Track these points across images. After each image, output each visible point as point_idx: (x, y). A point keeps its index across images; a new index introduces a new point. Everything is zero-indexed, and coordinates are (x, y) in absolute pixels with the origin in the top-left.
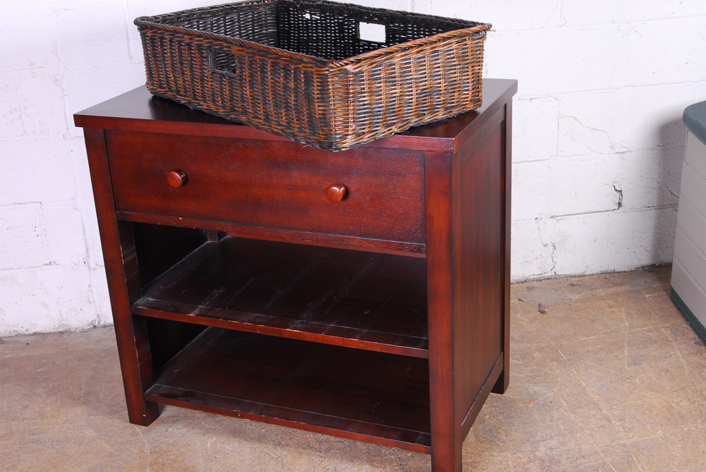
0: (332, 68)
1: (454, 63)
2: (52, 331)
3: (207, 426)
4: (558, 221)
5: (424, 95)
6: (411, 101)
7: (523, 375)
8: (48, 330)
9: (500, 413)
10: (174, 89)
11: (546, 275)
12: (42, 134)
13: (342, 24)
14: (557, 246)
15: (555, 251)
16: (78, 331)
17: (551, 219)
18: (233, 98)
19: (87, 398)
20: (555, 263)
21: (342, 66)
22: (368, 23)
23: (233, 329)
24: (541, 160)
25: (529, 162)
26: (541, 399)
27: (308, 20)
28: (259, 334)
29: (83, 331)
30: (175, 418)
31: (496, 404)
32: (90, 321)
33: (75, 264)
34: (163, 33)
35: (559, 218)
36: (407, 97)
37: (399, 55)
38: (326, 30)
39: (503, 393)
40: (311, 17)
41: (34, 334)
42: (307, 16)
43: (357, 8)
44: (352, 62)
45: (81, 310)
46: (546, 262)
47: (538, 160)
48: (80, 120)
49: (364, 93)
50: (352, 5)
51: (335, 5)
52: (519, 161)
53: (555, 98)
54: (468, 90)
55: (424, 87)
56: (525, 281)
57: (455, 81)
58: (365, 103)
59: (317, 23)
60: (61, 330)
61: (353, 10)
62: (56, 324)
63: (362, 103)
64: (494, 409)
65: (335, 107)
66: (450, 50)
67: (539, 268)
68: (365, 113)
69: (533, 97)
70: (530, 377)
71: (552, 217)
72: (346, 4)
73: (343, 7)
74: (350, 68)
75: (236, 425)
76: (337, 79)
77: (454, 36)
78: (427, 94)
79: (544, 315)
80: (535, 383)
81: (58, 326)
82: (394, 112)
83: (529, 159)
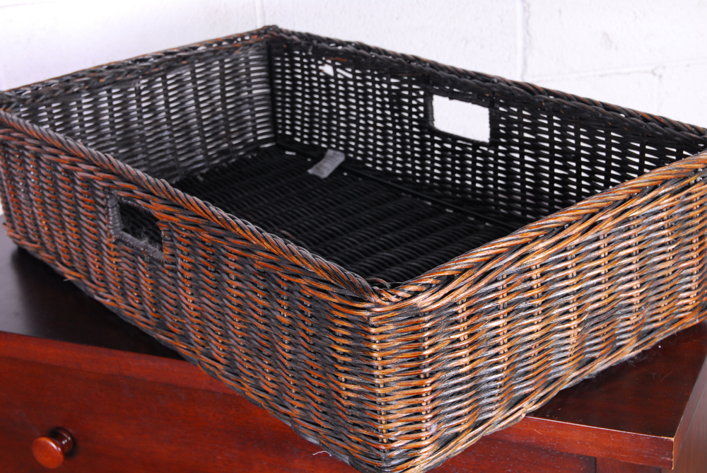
0: (378, 305)
1: (663, 241)
5: (596, 320)
6: (566, 341)
10: (52, 250)
13: (399, 95)
18: (160, 302)
21: (405, 299)
22: (451, 99)
27: (327, 77)
34: (22, 139)
36: (558, 335)
37: (542, 245)
38: (365, 100)
40: (336, 73)
42: (328, 69)
43: (428, 69)
44: (429, 286)
49: (460, 349)
50: (417, 59)
51: (383, 56)
54: (689, 290)
55: (596, 305)
57: (663, 277)
58: (461, 370)
59: (346, 86)
61: (420, 70)
63: (453, 373)
65: (387, 390)
66: (656, 213)
68: (459, 393)
72: (404, 56)
73: (399, 62)
74: (423, 301)
76: (391, 327)
77: (664, 182)
78: (602, 318)
82: (527, 372)
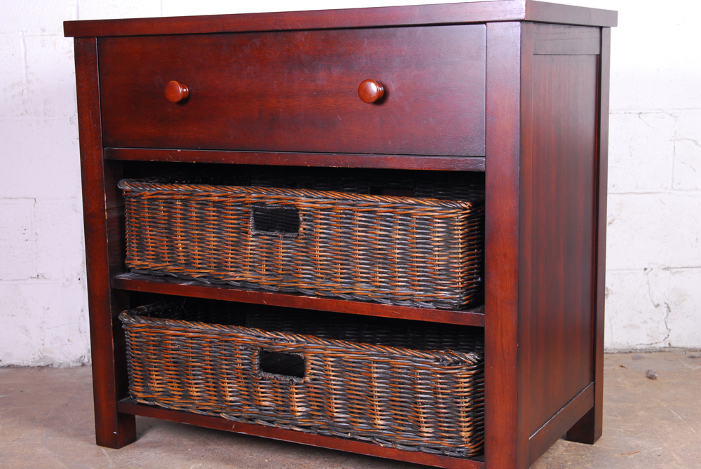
2: (31, 364)
3: (195, 453)
4: (674, 273)
7: (621, 430)
8: (26, 363)
9: (588, 461)
11: (658, 346)
12: (45, 115)
14: (671, 307)
15: (670, 314)
16: (62, 367)
17: (664, 271)
19: (52, 422)
20: (670, 330)
23: (233, 300)
24: (651, 193)
25: (637, 193)
26: (646, 451)
28: (266, 305)
29: (68, 368)
30: (156, 444)
31: (582, 453)
32: (78, 357)
33: (67, 280)
35: (674, 270)
39: (592, 444)
41: (9, 366)
45: (69, 340)
46: (658, 327)
47: (648, 193)
48: (71, 28)
52: (623, 192)
53: (671, 115)
56: (630, 352)
60: (42, 364)
62: (36, 356)
64: (579, 457)
67: (648, 335)
69: (643, 111)
70: (632, 432)
71: (666, 269)
75: (231, 454)
79: (654, 381)
80: (638, 438)
81: (38, 358)
83: (636, 191)
